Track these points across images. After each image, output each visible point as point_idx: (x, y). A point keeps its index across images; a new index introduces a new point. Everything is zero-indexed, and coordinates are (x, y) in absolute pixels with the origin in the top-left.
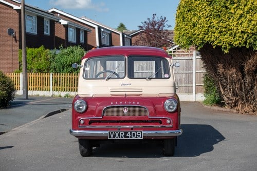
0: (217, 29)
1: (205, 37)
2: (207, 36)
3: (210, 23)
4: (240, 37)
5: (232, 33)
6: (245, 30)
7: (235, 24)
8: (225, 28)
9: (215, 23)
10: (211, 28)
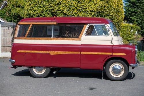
0: (76, 8)
1: (67, 12)
2: (68, 12)
3: (71, 4)
4: (90, 14)
5: (85, 11)
6: (93, 9)
7: (87, 6)
8: (81, 7)
9: (74, 4)
10: (72, 7)
